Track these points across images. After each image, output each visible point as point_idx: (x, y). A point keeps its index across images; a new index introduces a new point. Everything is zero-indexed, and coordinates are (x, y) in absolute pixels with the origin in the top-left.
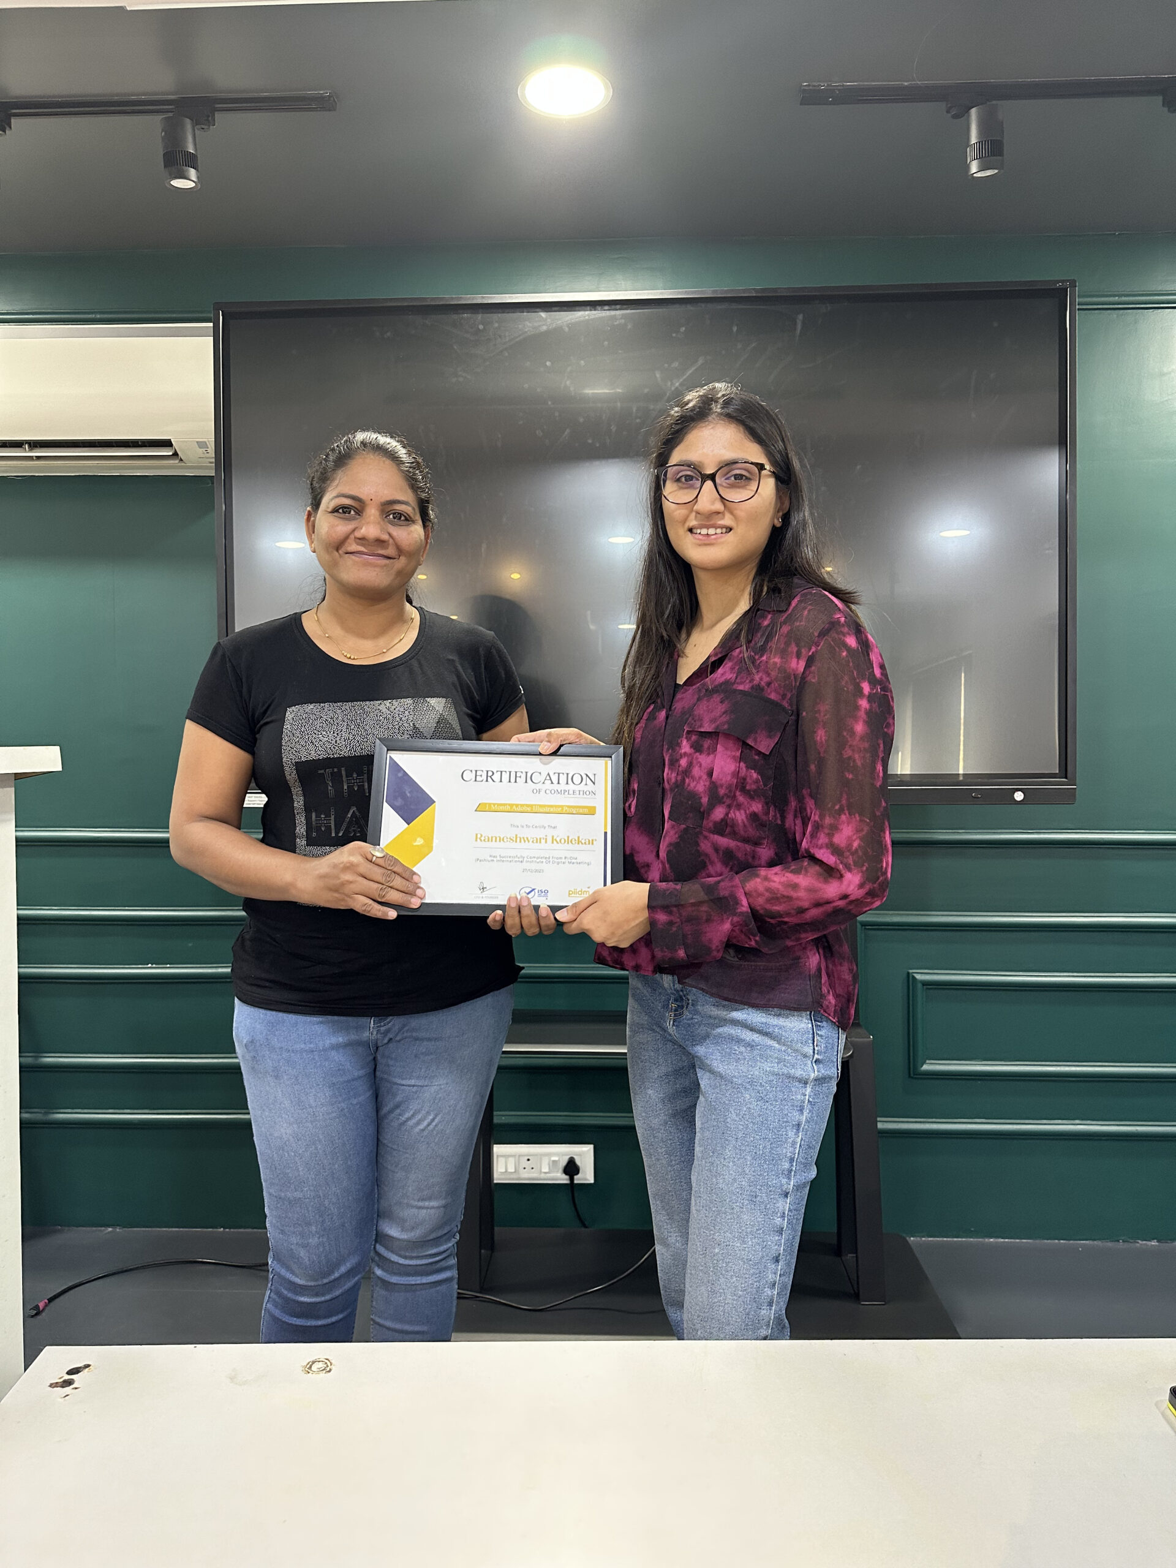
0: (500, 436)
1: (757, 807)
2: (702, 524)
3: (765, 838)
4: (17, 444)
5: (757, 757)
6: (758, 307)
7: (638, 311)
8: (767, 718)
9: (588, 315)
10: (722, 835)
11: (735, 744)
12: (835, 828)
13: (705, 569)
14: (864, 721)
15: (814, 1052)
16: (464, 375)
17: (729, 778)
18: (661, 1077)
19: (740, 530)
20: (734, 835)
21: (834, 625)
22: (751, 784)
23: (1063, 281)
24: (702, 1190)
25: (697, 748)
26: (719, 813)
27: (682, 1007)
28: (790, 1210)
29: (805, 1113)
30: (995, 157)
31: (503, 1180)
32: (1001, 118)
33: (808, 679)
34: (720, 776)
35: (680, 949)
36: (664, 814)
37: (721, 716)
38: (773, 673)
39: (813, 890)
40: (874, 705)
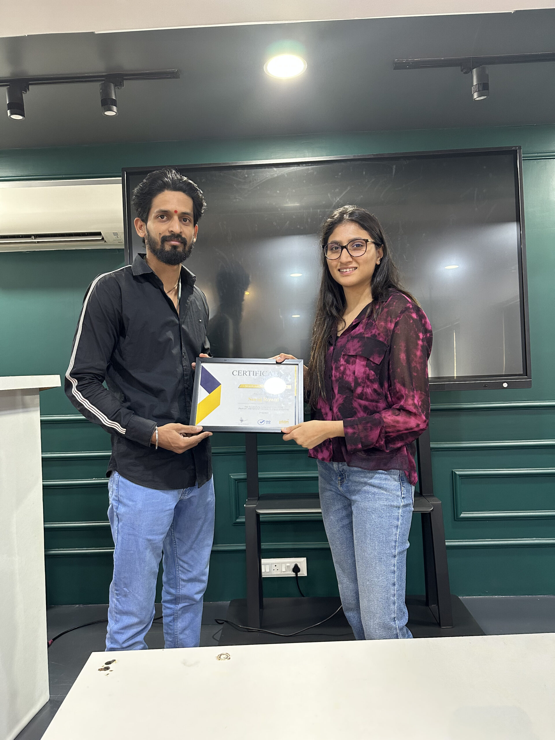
0: (256, 226)
1: (375, 386)
2: (343, 267)
3: (381, 399)
4: (29, 236)
5: (373, 365)
6: (375, 163)
7: (319, 166)
8: (378, 349)
9: (296, 169)
10: (362, 400)
11: (364, 360)
14: (420, 350)
15: (402, 494)
16: (239, 198)
17: (362, 375)
18: (336, 511)
19: (361, 268)
20: (367, 399)
21: (407, 309)
22: (372, 377)
23: (515, 147)
25: (347, 362)
26: (359, 390)
27: (343, 478)
28: (397, 563)
29: (400, 521)
30: (485, 91)
31: (264, 576)
32: (487, 73)
33: (396, 332)
34: (359, 374)
35: (359, 444)
36: (333, 391)
37: (358, 348)
38: (381, 329)
39: (405, 423)
40: (425, 343)
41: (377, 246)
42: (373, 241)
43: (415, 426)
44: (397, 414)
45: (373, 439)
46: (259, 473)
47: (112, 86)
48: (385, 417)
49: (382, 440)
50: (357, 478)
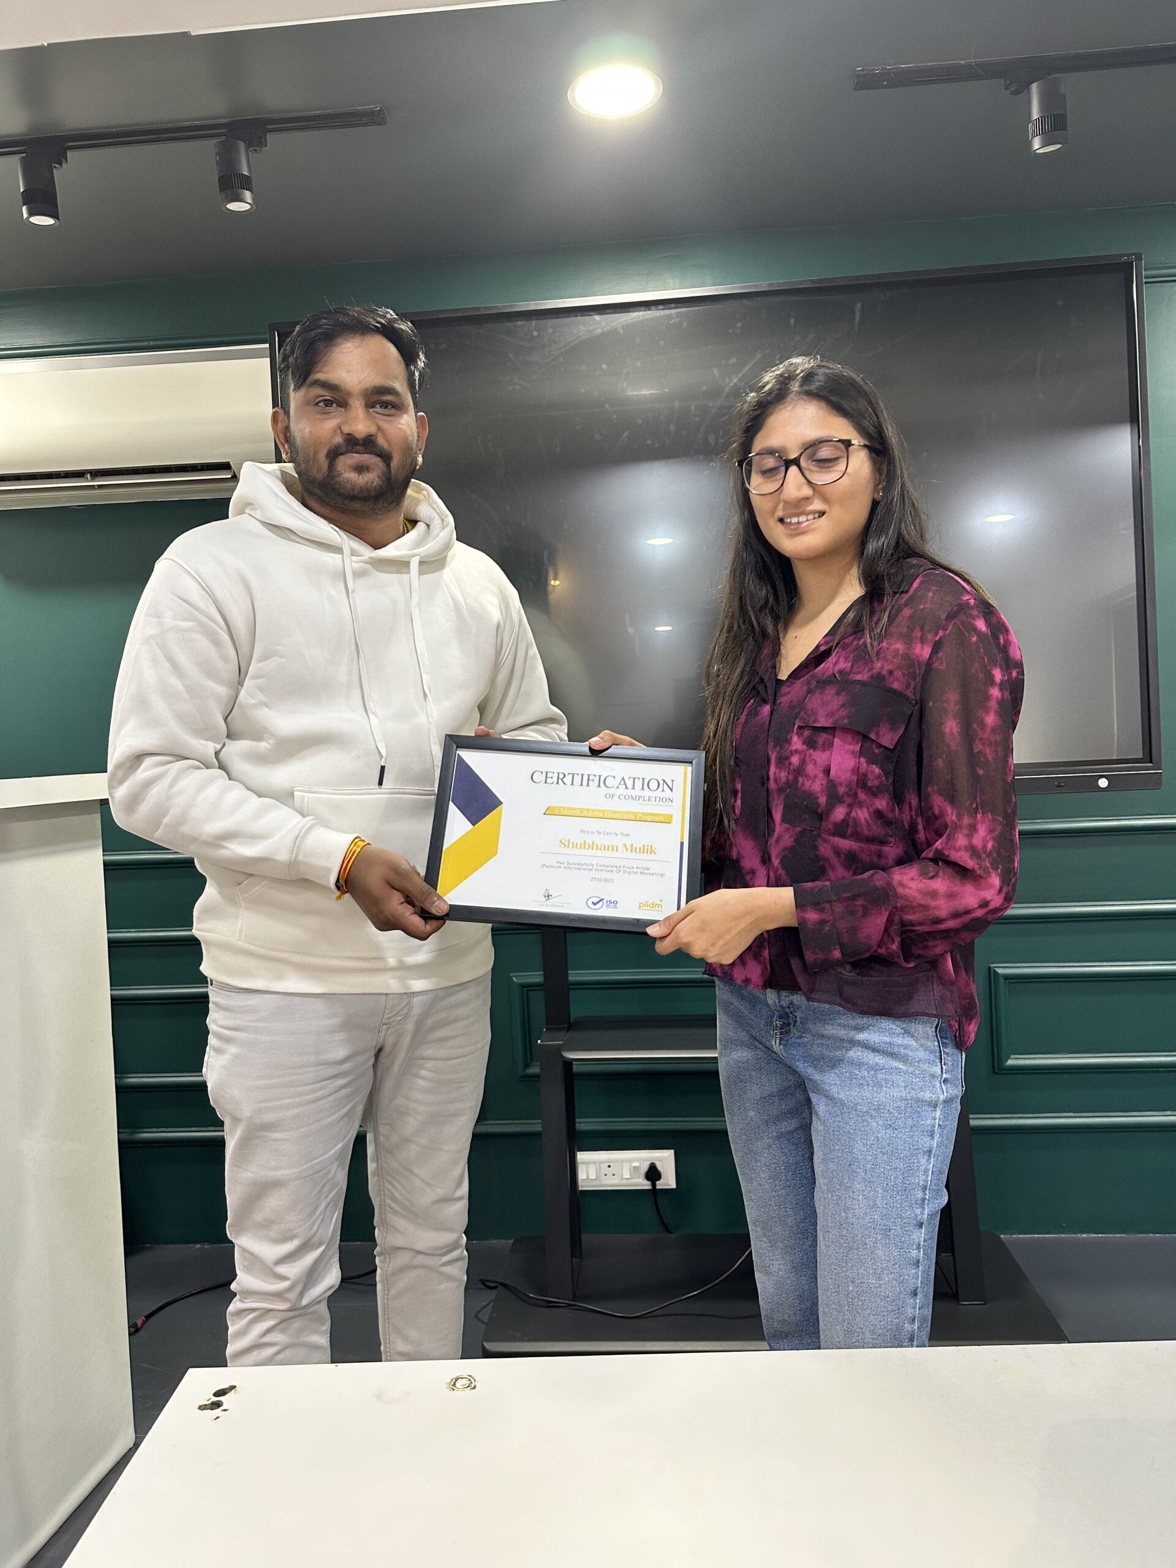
0: (558, 442)
1: (881, 804)
2: (791, 513)
3: (892, 836)
4: (79, 474)
5: (877, 751)
6: (816, 298)
7: (692, 309)
8: (890, 710)
9: (643, 316)
10: (844, 837)
11: (854, 738)
12: (971, 829)
14: (996, 710)
15: (942, 1071)
16: (520, 382)
17: (848, 775)
18: (765, 1098)
19: (835, 512)
20: (857, 836)
21: (963, 607)
22: (873, 780)
23: (1127, 255)
24: (830, 1224)
25: (811, 744)
26: (839, 813)
27: (789, 1025)
28: (924, 1241)
29: (936, 1139)
30: (1058, 132)
31: (583, 1186)
32: (1063, 90)
33: (935, 665)
34: (839, 774)
35: (835, 949)
36: (772, 816)
37: (838, 710)
38: (895, 660)
39: (951, 896)
40: (1007, 694)
41: (874, 456)
42: (863, 442)
43: (976, 906)
44: (932, 874)
45: (868, 937)
46: (569, 972)
47: (242, 145)
48: (901, 884)
49: (893, 941)
50: (829, 1027)
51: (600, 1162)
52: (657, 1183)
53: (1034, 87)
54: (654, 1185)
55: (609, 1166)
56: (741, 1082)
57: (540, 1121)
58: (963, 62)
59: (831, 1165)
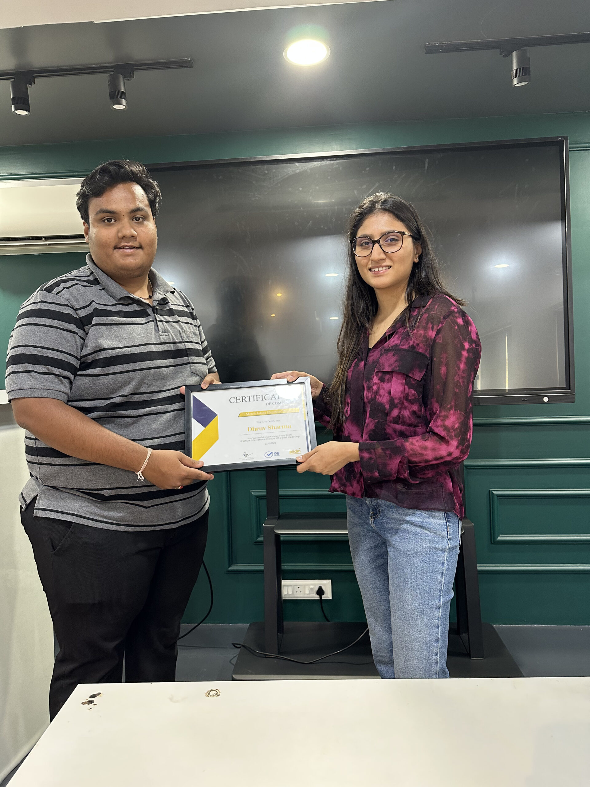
0: (277, 226)
1: (415, 408)
2: (375, 266)
3: (420, 423)
4: (39, 238)
5: (414, 382)
6: (406, 156)
7: (345, 160)
8: (418, 362)
9: (320, 164)
10: (397, 424)
11: (402, 377)
12: (446, 417)
13: (379, 289)
14: (464, 362)
15: (448, 535)
16: (259, 196)
17: (400, 394)
18: (368, 549)
19: (396, 266)
20: (404, 423)
21: (451, 313)
22: (411, 396)
23: (561, 137)
24: (396, 609)
25: (382, 380)
26: (395, 413)
27: (377, 514)
28: (442, 615)
29: (445, 566)
30: (526, 76)
31: (284, 597)
32: (528, 56)
33: (437, 341)
34: (395, 394)
35: (376, 472)
36: (365, 414)
37: (394, 363)
38: (420, 339)
39: (434, 449)
40: (471, 354)
41: (415, 240)
42: (410, 234)
43: (446, 455)
44: (426, 439)
45: (391, 469)
46: (280, 490)
47: (121, 76)
48: (412, 444)
49: (405, 471)
50: (395, 514)
51: (294, 586)
52: (323, 596)
53: (514, 53)
54: (321, 597)
55: (299, 588)
56: (357, 542)
57: (263, 565)
58: (479, 41)
59: (396, 580)
